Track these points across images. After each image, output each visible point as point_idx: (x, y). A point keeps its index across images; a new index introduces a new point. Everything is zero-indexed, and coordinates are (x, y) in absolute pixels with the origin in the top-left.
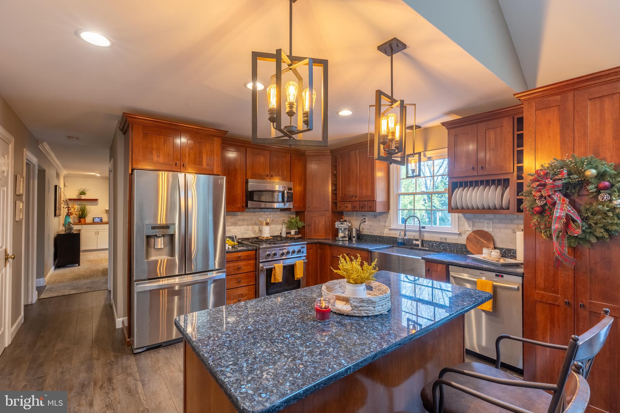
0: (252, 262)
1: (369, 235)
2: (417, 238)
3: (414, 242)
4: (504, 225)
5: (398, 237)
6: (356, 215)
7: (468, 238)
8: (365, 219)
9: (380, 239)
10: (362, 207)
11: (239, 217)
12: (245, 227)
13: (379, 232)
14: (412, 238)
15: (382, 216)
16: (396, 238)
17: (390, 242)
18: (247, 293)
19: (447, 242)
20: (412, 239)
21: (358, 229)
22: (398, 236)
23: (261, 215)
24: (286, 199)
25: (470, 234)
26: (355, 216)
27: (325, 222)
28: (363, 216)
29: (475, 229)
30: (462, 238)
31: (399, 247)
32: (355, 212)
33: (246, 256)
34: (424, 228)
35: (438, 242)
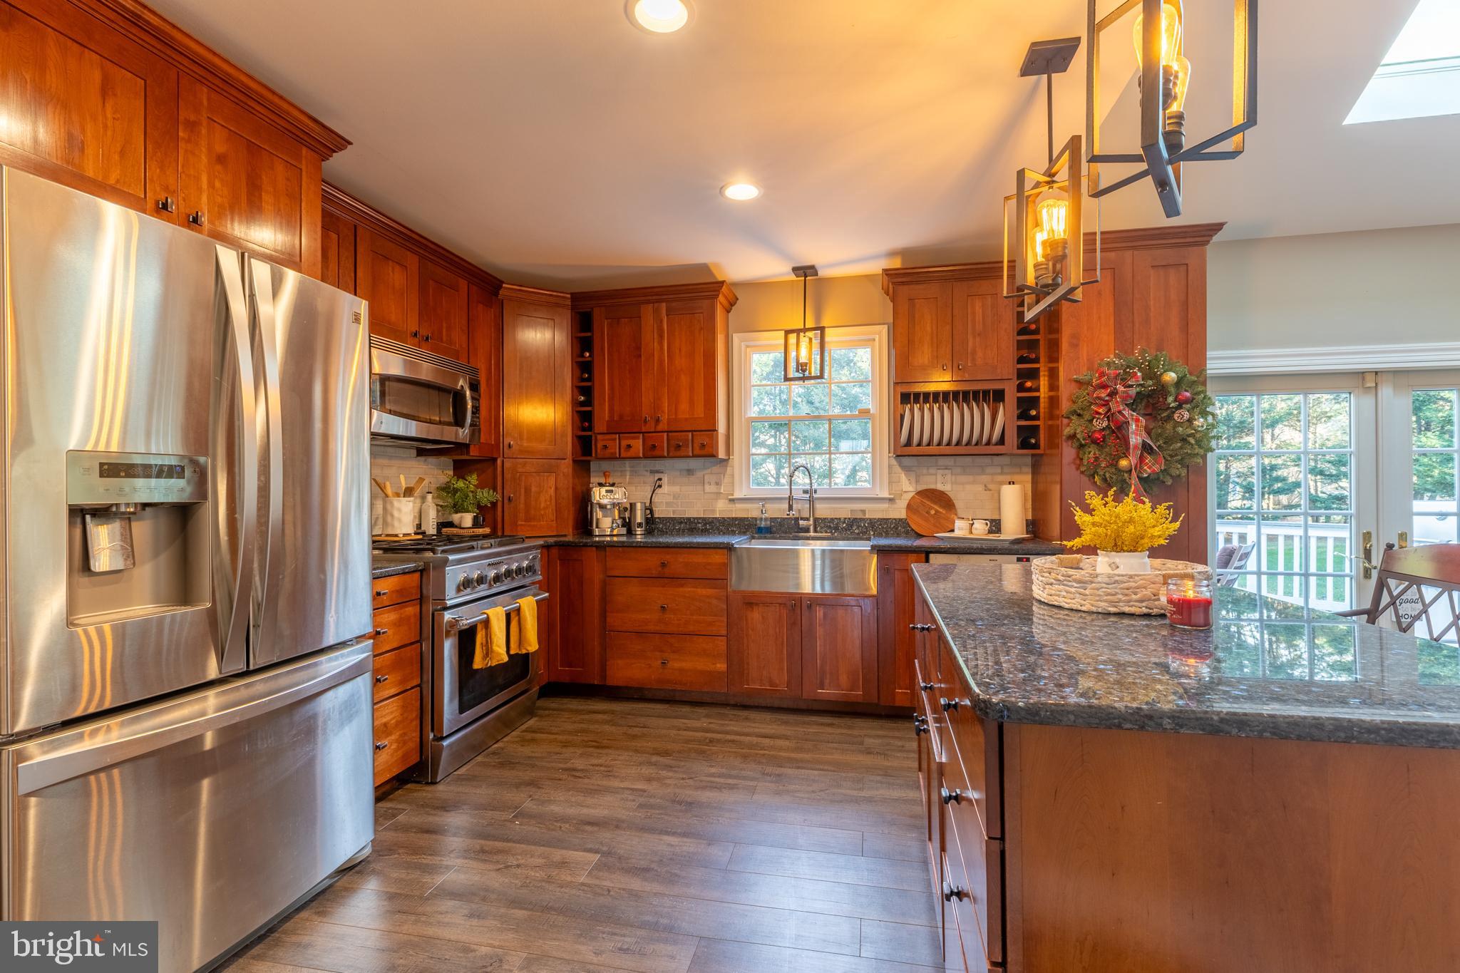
0: (411, 610)
1: (673, 518)
2: (807, 514)
3: (801, 522)
4: (971, 478)
5: (757, 517)
6: (631, 471)
7: (909, 507)
8: (660, 479)
9: (705, 524)
10: (678, 447)
13: (702, 509)
14: (800, 514)
15: (709, 471)
19: (867, 516)
21: (648, 505)
22: (753, 514)
24: (469, 416)
25: (913, 497)
26: (628, 473)
27: (556, 489)
28: (653, 472)
29: (920, 488)
30: (895, 506)
32: (627, 463)
35: (849, 519)
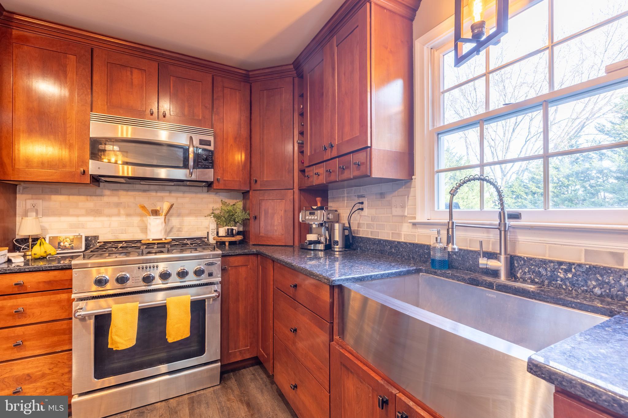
1: (369, 239)
2: (490, 250)
3: (483, 261)
5: (432, 246)
8: (362, 203)
9: (391, 248)
11: (106, 199)
12: (123, 219)
13: (391, 232)
14: (476, 247)
15: (396, 193)
16: (428, 247)
17: (413, 258)
18: (48, 371)
20: (475, 252)
21: (347, 225)
22: (431, 242)
23: (162, 198)
24: (191, 163)
27: (285, 211)
31: (435, 273)
33: (45, 282)
34: (516, 216)
35: (580, 265)
